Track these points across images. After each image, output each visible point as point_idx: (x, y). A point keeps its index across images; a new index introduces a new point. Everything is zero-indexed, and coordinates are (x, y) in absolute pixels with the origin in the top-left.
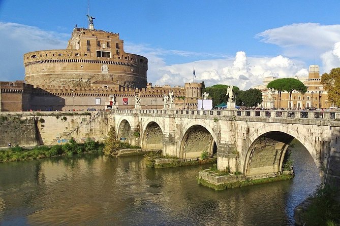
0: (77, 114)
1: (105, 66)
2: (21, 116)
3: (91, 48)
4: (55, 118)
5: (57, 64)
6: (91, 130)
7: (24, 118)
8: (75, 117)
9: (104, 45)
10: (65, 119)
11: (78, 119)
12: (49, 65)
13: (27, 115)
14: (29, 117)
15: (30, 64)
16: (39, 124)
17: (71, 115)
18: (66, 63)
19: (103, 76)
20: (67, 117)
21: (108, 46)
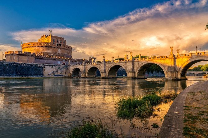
0: (57, 66)
1: (59, 50)
2: (38, 65)
3: (55, 42)
4: (49, 66)
5: (40, 48)
6: (62, 72)
7: (39, 66)
8: (56, 67)
9: (59, 42)
10: (52, 67)
11: (57, 68)
12: (37, 48)
13: (40, 65)
14: (40, 66)
15: (28, 47)
16: (44, 69)
17: (55, 66)
18: (45, 48)
19: (59, 53)
20: (53, 66)
21: (61, 42)
